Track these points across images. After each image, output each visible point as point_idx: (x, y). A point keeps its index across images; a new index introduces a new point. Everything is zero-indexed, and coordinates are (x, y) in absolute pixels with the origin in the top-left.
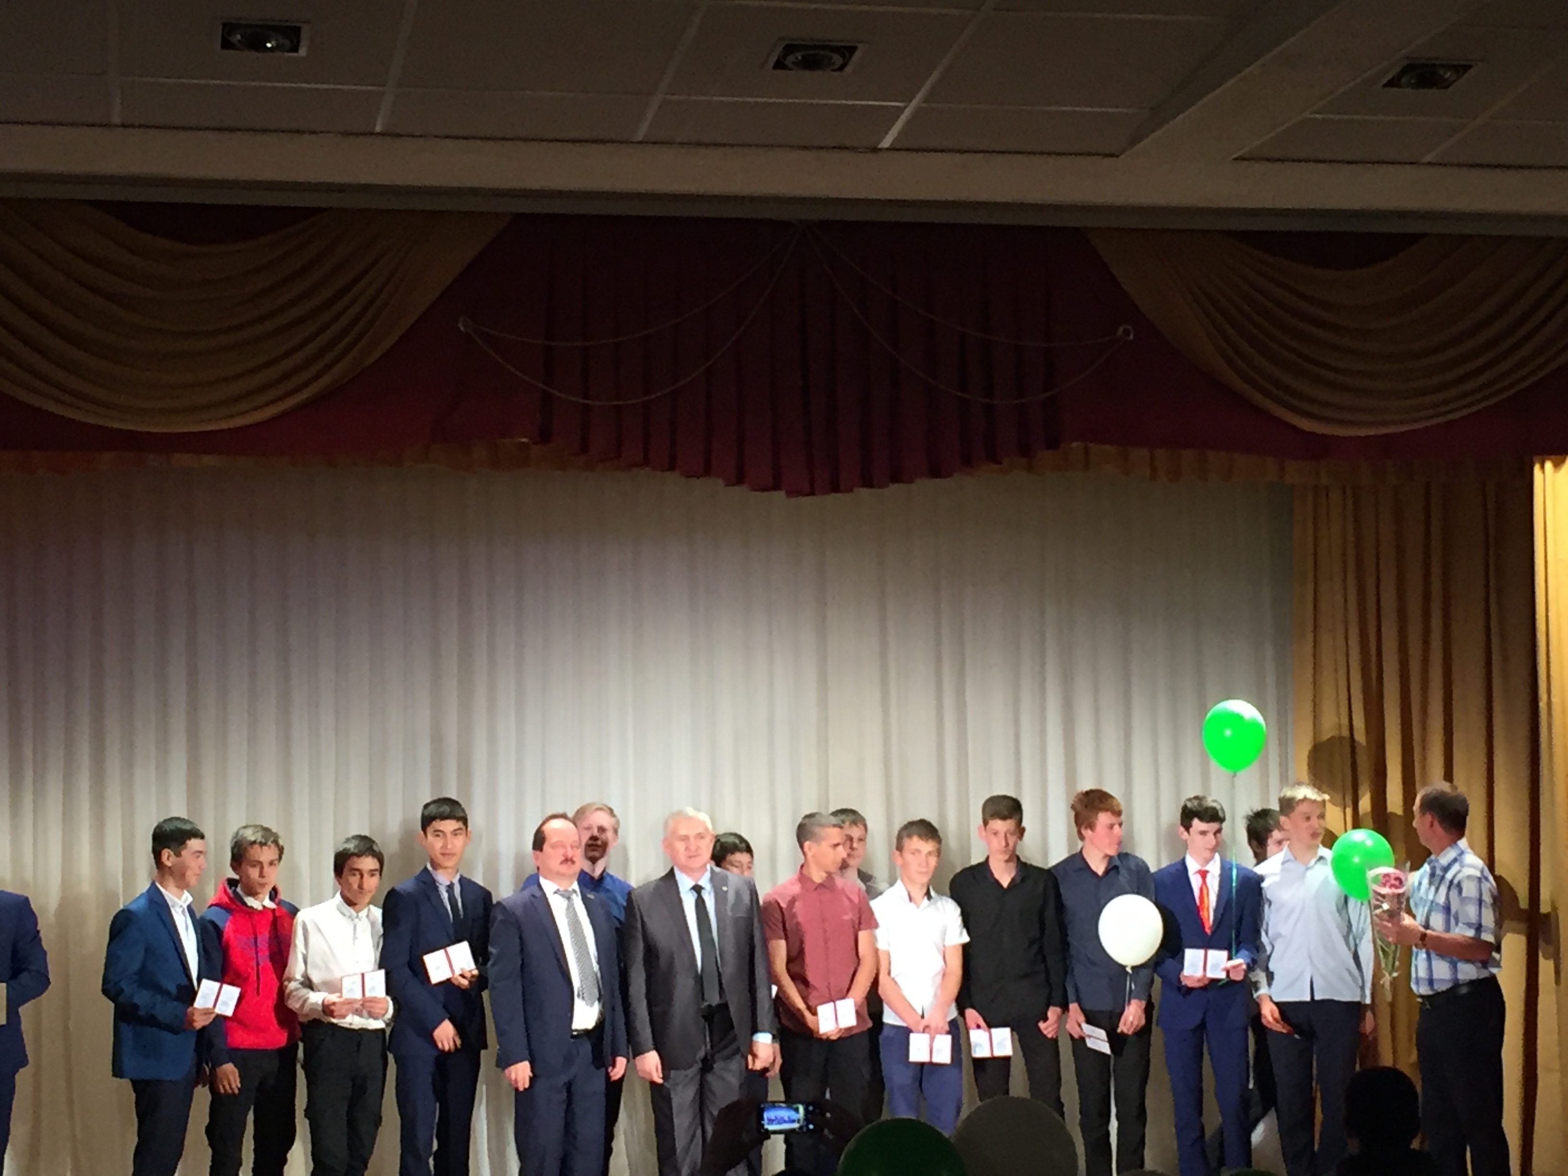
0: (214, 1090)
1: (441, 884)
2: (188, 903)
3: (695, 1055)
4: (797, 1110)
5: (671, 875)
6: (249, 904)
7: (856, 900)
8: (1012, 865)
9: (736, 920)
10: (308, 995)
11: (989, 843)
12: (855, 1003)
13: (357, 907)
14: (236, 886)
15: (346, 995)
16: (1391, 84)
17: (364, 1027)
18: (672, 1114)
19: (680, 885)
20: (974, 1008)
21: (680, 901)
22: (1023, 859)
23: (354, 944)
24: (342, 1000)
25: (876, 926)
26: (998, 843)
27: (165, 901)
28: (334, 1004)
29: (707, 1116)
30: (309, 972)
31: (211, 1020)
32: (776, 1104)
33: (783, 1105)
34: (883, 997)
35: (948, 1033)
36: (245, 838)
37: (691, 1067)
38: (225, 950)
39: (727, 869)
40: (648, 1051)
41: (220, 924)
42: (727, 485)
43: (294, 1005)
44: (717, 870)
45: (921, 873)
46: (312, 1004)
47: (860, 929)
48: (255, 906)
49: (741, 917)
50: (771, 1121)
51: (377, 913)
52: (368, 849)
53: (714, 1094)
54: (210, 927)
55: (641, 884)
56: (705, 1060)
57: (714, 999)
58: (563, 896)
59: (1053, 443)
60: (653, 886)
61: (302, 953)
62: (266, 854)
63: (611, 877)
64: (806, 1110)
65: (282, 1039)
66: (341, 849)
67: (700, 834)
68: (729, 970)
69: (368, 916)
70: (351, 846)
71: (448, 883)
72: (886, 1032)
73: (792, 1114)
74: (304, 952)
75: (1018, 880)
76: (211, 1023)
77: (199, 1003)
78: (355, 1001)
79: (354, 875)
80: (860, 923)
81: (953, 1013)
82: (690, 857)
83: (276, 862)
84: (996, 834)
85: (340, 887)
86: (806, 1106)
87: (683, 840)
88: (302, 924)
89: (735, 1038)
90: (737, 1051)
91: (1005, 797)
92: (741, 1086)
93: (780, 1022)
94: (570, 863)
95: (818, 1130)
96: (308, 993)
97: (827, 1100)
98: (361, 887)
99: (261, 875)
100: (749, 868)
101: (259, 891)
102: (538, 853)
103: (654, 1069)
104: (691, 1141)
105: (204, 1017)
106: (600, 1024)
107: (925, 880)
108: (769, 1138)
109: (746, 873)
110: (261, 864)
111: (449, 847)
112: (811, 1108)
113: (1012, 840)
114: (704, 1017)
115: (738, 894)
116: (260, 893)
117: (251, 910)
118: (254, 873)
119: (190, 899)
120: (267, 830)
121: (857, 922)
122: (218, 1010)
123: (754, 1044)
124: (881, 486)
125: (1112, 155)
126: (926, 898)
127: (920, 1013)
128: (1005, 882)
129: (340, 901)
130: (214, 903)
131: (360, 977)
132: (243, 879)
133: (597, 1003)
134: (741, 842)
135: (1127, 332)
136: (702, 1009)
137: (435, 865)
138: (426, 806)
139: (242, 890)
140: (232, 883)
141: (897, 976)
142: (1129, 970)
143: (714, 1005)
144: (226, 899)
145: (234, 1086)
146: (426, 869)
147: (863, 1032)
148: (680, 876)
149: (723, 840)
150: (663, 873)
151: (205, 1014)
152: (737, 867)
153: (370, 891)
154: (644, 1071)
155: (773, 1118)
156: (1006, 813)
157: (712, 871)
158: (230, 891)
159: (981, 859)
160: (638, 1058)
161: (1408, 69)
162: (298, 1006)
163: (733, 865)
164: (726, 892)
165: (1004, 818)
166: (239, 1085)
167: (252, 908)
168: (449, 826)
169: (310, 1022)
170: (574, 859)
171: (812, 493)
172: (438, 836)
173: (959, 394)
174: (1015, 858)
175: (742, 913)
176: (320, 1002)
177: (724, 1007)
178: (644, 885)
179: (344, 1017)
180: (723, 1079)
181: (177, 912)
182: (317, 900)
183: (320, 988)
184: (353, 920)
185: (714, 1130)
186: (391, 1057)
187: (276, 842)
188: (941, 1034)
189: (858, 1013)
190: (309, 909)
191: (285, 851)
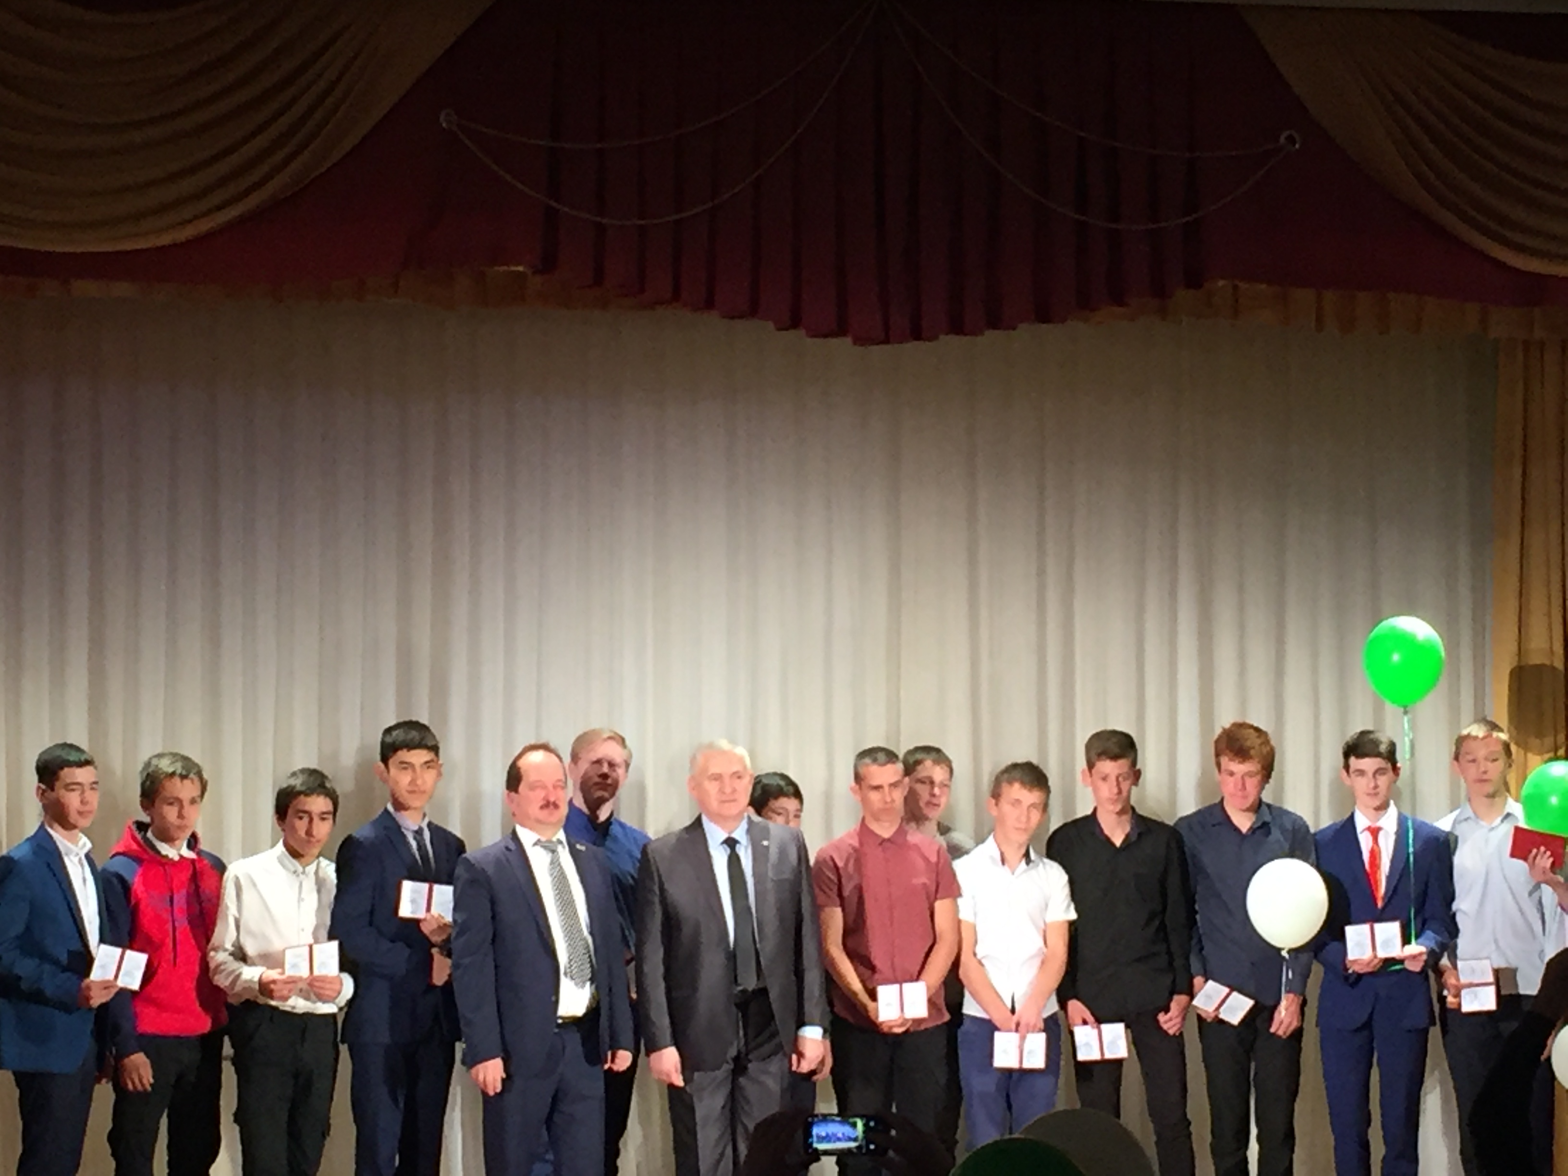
0: (119, 1088)
1: (407, 829)
2: (86, 850)
3: (726, 1054)
4: (854, 1125)
5: (698, 823)
6: (164, 853)
7: (933, 859)
8: (1126, 818)
9: (779, 883)
10: (241, 970)
11: (1096, 790)
12: (928, 989)
13: (303, 860)
14: (146, 831)
15: (289, 972)
17: (310, 1011)
18: (695, 1124)
19: (708, 836)
20: (1079, 999)
21: (709, 856)
22: (1140, 811)
23: (299, 907)
24: (283, 977)
25: (960, 895)
26: (1108, 790)
27: (57, 848)
28: (274, 982)
29: (740, 1130)
30: (242, 940)
31: (111, 995)
32: (828, 1118)
33: (838, 1119)
34: (965, 982)
35: (1044, 1031)
36: (161, 769)
37: (719, 1068)
38: (134, 913)
39: (770, 818)
40: (666, 1047)
41: (127, 876)
42: (779, 329)
43: (221, 981)
44: (756, 818)
45: (1017, 829)
46: (246, 981)
47: (936, 899)
48: (170, 856)
49: (786, 880)
50: (821, 1139)
51: (329, 869)
52: (319, 785)
53: (748, 1102)
54: (115, 881)
55: (660, 835)
56: (736, 1059)
57: (750, 983)
58: (545, 847)
59: (1194, 281)
60: (673, 840)
61: (234, 916)
62: (186, 790)
63: (622, 825)
64: (866, 1125)
65: (206, 1025)
66: (285, 785)
67: (734, 773)
68: (769, 947)
69: (316, 873)
70: (297, 783)
71: (416, 828)
72: (966, 1025)
73: (846, 1130)
74: (237, 915)
75: (1134, 838)
76: (112, 999)
77: (96, 974)
78: (301, 979)
79: (301, 818)
80: (937, 891)
81: (1053, 1007)
82: (724, 802)
83: (198, 800)
84: (1105, 779)
85: (282, 833)
86: (867, 1118)
87: (716, 779)
88: (234, 879)
89: (775, 1034)
90: (779, 1048)
91: (1114, 733)
92: (783, 1091)
93: (832, 1011)
95: (881, 1151)
96: (242, 967)
97: (892, 1113)
98: (309, 833)
99: (181, 816)
100: (797, 816)
101: (176, 836)
102: (513, 794)
103: (673, 1070)
104: (719, 1162)
105: (104, 992)
106: (593, 1011)
107: (1023, 838)
108: (817, 1159)
109: (792, 824)
110: (179, 801)
111: (419, 782)
112: (872, 1124)
113: (1125, 786)
114: (737, 1006)
115: (783, 852)
116: (178, 839)
117: (164, 861)
118: (171, 813)
119: (89, 845)
120: (186, 759)
121: (933, 888)
122: (120, 983)
123: (800, 1040)
124: (973, 333)
126: (1024, 862)
127: (1009, 1006)
128: (1118, 841)
129: (282, 852)
130: (121, 850)
131: (307, 949)
132: (156, 822)
133: (588, 983)
134: (787, 785)
135: (1291, 140)
136: (736, 995)
137: (399, 806)
138: (388, 731)
139: (154, 834)
140: (142, 827)
141: (984, 957)
142: (1284, 953)
143: (750, 989)
144: (135, 846)
145: (145, 1081)
146: (386, 811)
147: (938, 1027)
148: (708, 825)
149: (765, 781)
150: (688, 822)
151: (105, 988)
152: (779, 814)
153: (318, 841)
154: (660, 1072)
155: (824, 1134)
156: (1116, 750)
157: (750, 822)
158: (139, 837)
159: (1089, 812)
160: (654, 1056)
162: (227, 983)
163: (774, 811)
164: (767, 847)
165: (1115, 758)
166: (152, 1081)
167: (166, 857)
168: (419, 757)
169: (242, 1003)
171: (886, 341)
172: (405, 769)
173: (1077, 216)
174: (1128, 810)
175: (788, 875)
176: (256, 979)
177: (762, 992)
178: (664, 836)
179: (285, 999)
180: (761, 1084)
181: (71, 861)
182: (250, 850)
183: (256, 961)
184: (298, 876)
185: (750, 1149)
186: (344, 1049)
187: (199, 774)
188: (1033, 1032)
189: (931, 1002)
190: (241, 861)
191: (208, 788)
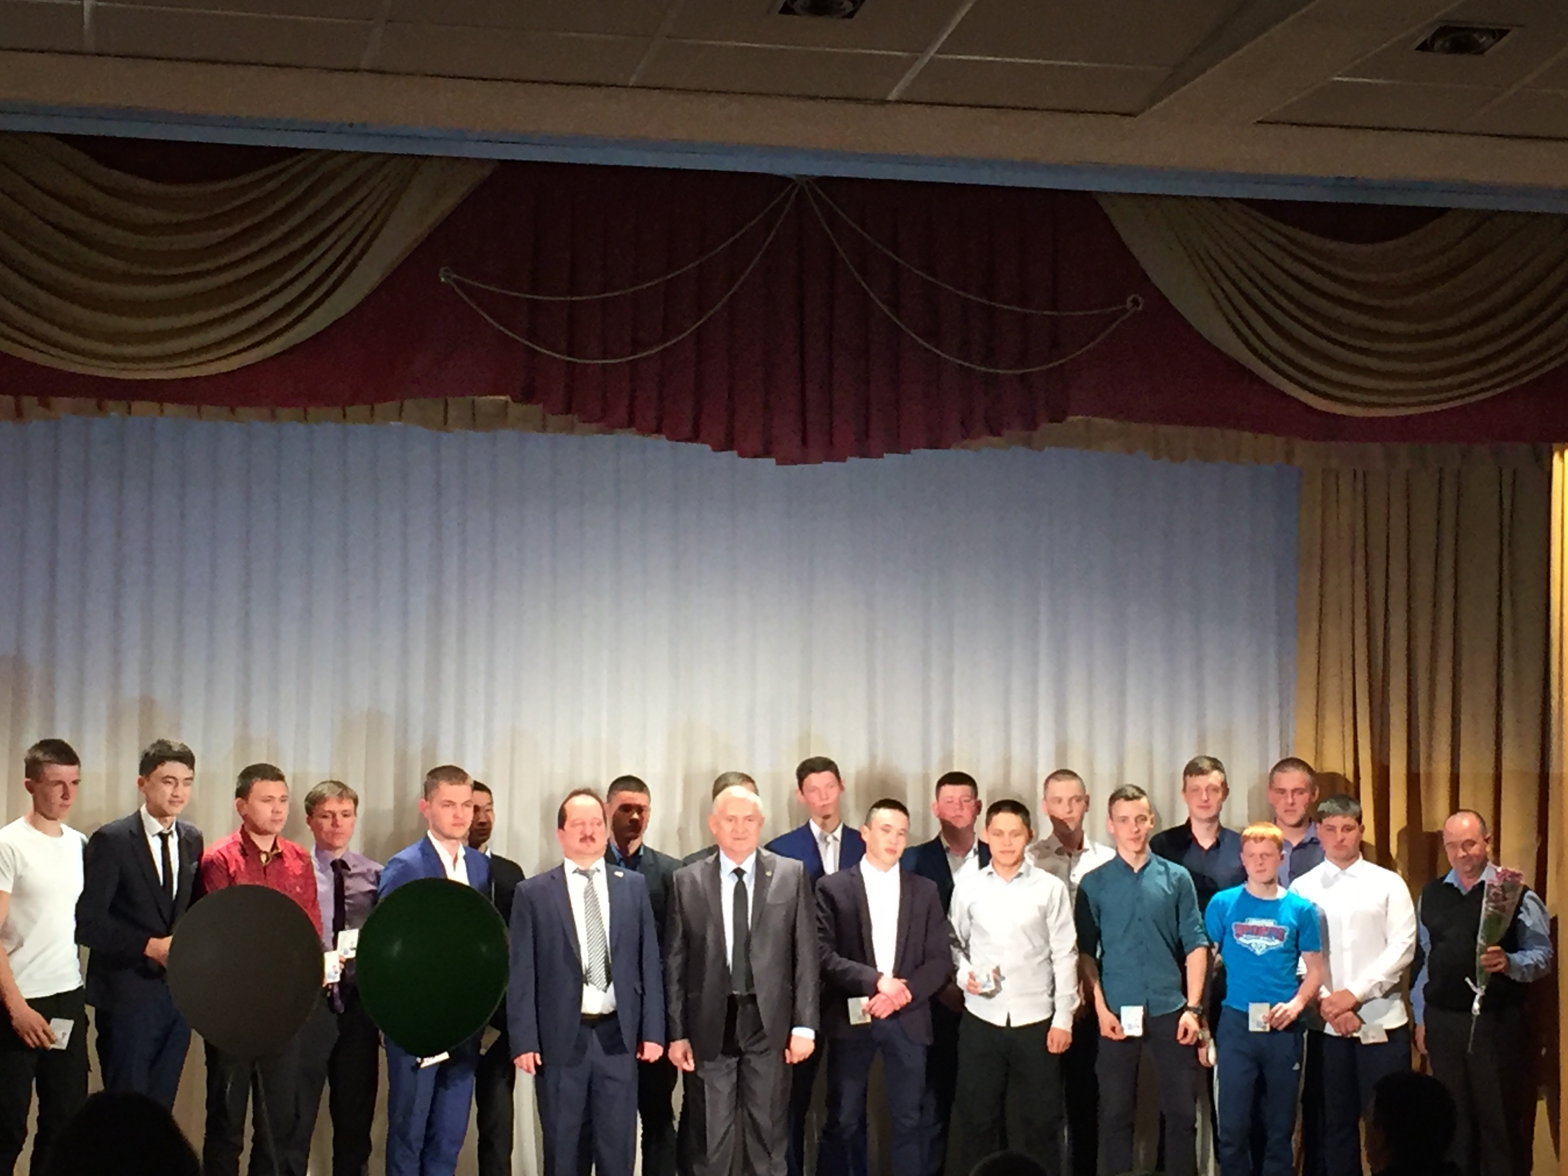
16: (1424, 47)
18: (705, 1107)
19: (722, 867)
21: (719, 885)
40: (680, 1039)
42: (715, 451)
58: (584, 874)
59: (1057, 416)
67: (748, 817)
82: (736, 839)
87: (731, 821)
94: (588, 840)
102: (561, 830)
104: (725, 1136)
106: (616, 1010)
115: (784, 880)
123: (792, 1038)
124: (876, 456)
125: (1130, 115)
135: (1136, 302)
148: (724, 858)
161: (1443, 31)
164: (769, 878)
170: (594, 836)
171: (805, 461)
